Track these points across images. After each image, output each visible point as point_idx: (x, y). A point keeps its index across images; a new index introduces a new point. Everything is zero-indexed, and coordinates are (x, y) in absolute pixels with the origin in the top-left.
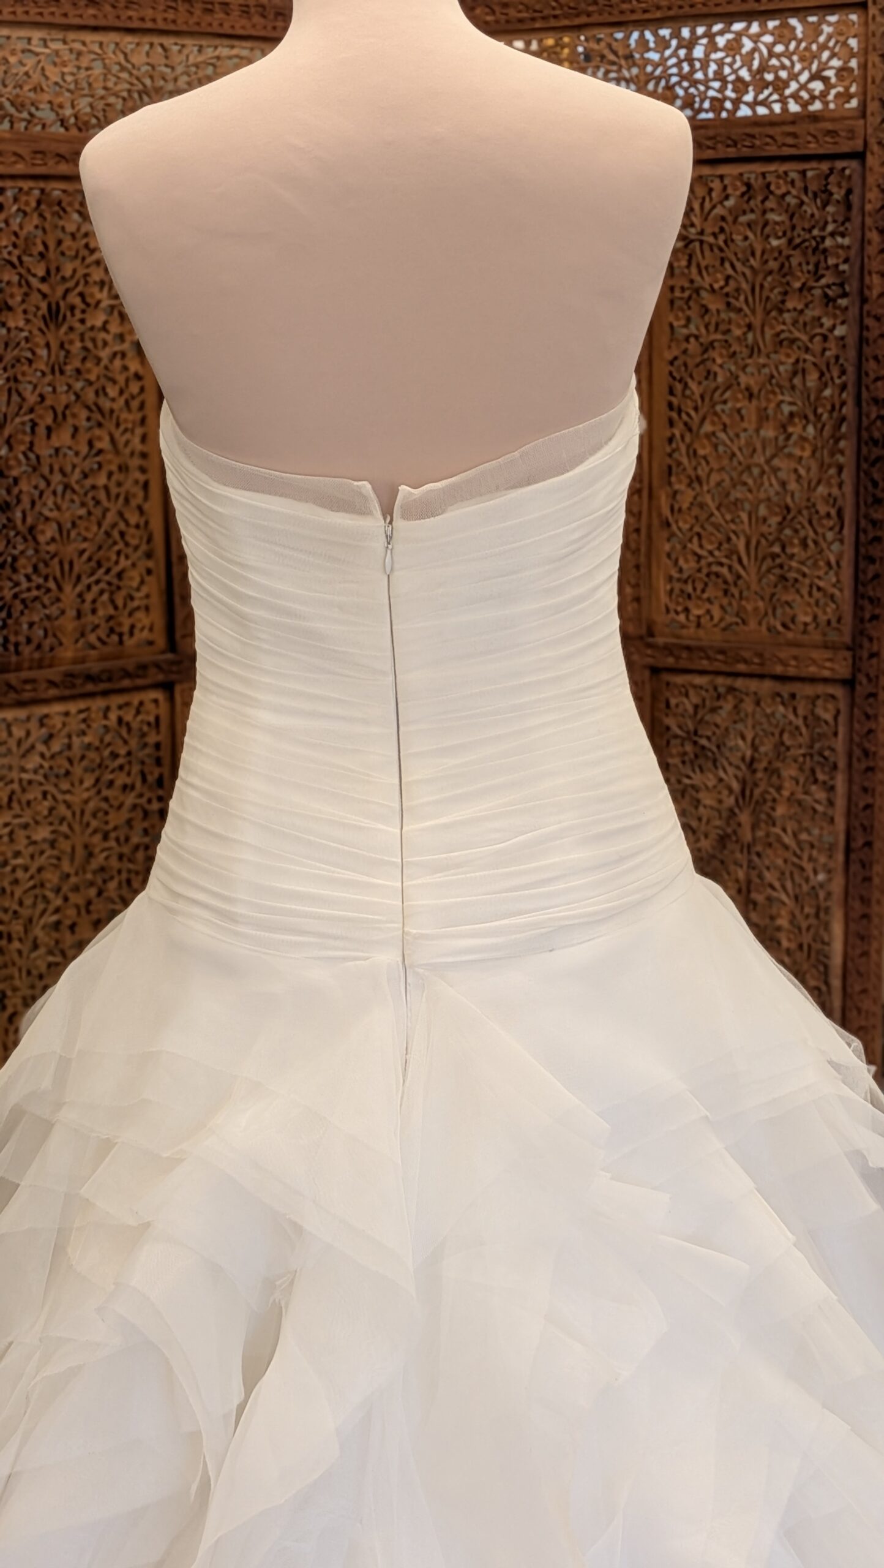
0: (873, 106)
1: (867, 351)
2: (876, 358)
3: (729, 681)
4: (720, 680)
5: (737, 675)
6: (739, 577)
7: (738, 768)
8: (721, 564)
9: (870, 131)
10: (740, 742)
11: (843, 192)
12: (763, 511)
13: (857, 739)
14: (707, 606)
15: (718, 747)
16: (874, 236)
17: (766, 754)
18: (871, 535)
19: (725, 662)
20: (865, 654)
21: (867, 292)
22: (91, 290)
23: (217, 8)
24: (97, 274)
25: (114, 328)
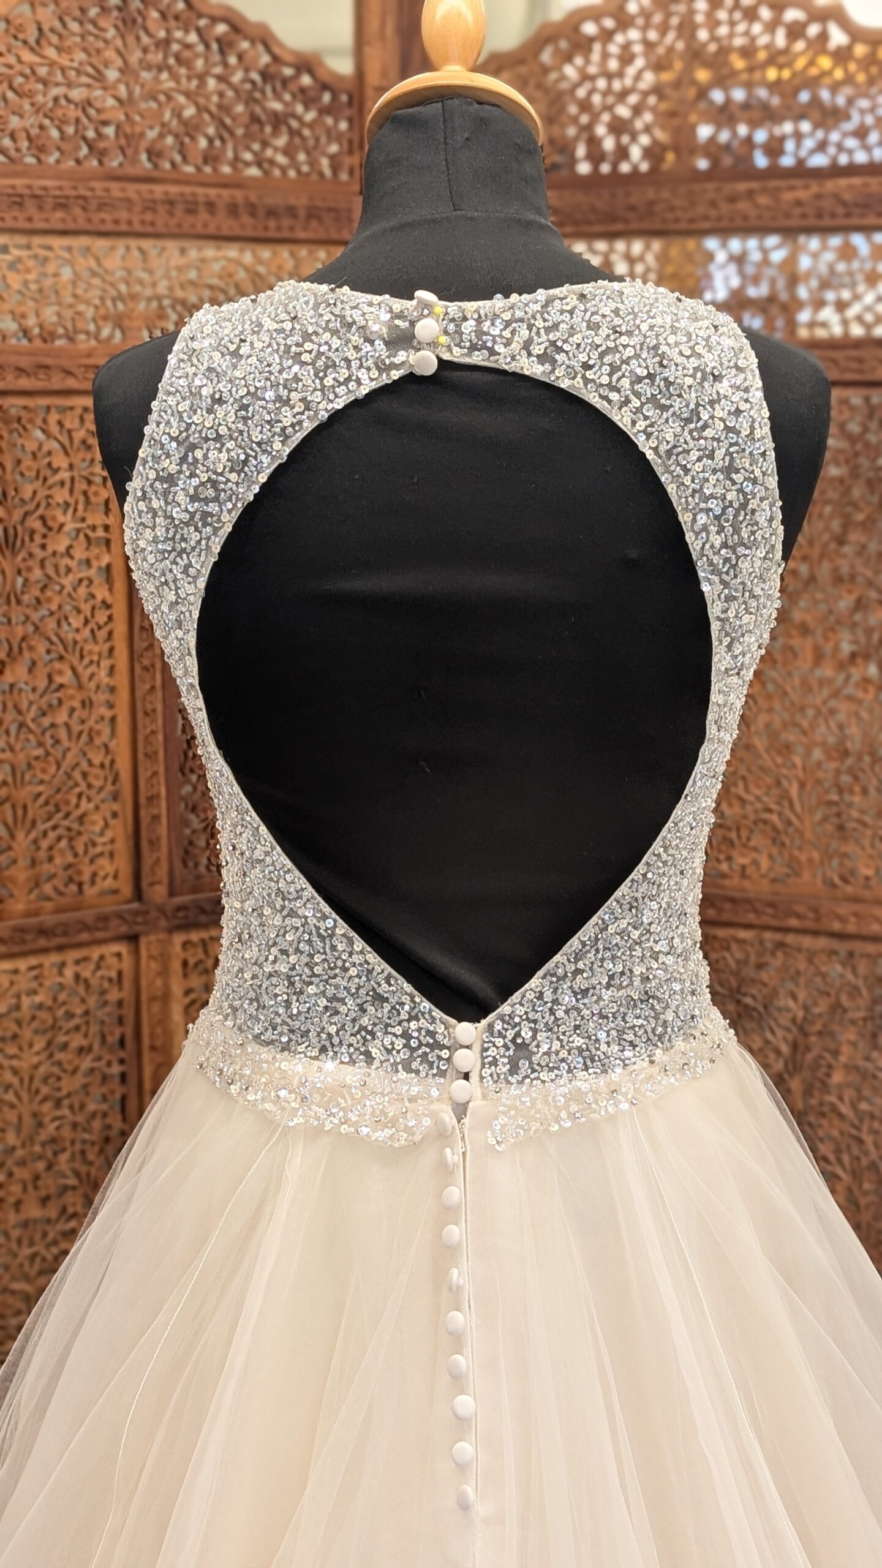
3: (778, 936)
4: (768, 935)
5: (788, 930)
6: (789, 823)
7: (788, 1030)
8: (770, 811)
10: (791, 1003)
12: (817, 754)
14: (754, 855)
15: (765, 1007)
17: (820, 1015)
19: (774, 917)
22: (54, 513)
23: (201, 208)
24: (61, 496)
25: (79, 553)
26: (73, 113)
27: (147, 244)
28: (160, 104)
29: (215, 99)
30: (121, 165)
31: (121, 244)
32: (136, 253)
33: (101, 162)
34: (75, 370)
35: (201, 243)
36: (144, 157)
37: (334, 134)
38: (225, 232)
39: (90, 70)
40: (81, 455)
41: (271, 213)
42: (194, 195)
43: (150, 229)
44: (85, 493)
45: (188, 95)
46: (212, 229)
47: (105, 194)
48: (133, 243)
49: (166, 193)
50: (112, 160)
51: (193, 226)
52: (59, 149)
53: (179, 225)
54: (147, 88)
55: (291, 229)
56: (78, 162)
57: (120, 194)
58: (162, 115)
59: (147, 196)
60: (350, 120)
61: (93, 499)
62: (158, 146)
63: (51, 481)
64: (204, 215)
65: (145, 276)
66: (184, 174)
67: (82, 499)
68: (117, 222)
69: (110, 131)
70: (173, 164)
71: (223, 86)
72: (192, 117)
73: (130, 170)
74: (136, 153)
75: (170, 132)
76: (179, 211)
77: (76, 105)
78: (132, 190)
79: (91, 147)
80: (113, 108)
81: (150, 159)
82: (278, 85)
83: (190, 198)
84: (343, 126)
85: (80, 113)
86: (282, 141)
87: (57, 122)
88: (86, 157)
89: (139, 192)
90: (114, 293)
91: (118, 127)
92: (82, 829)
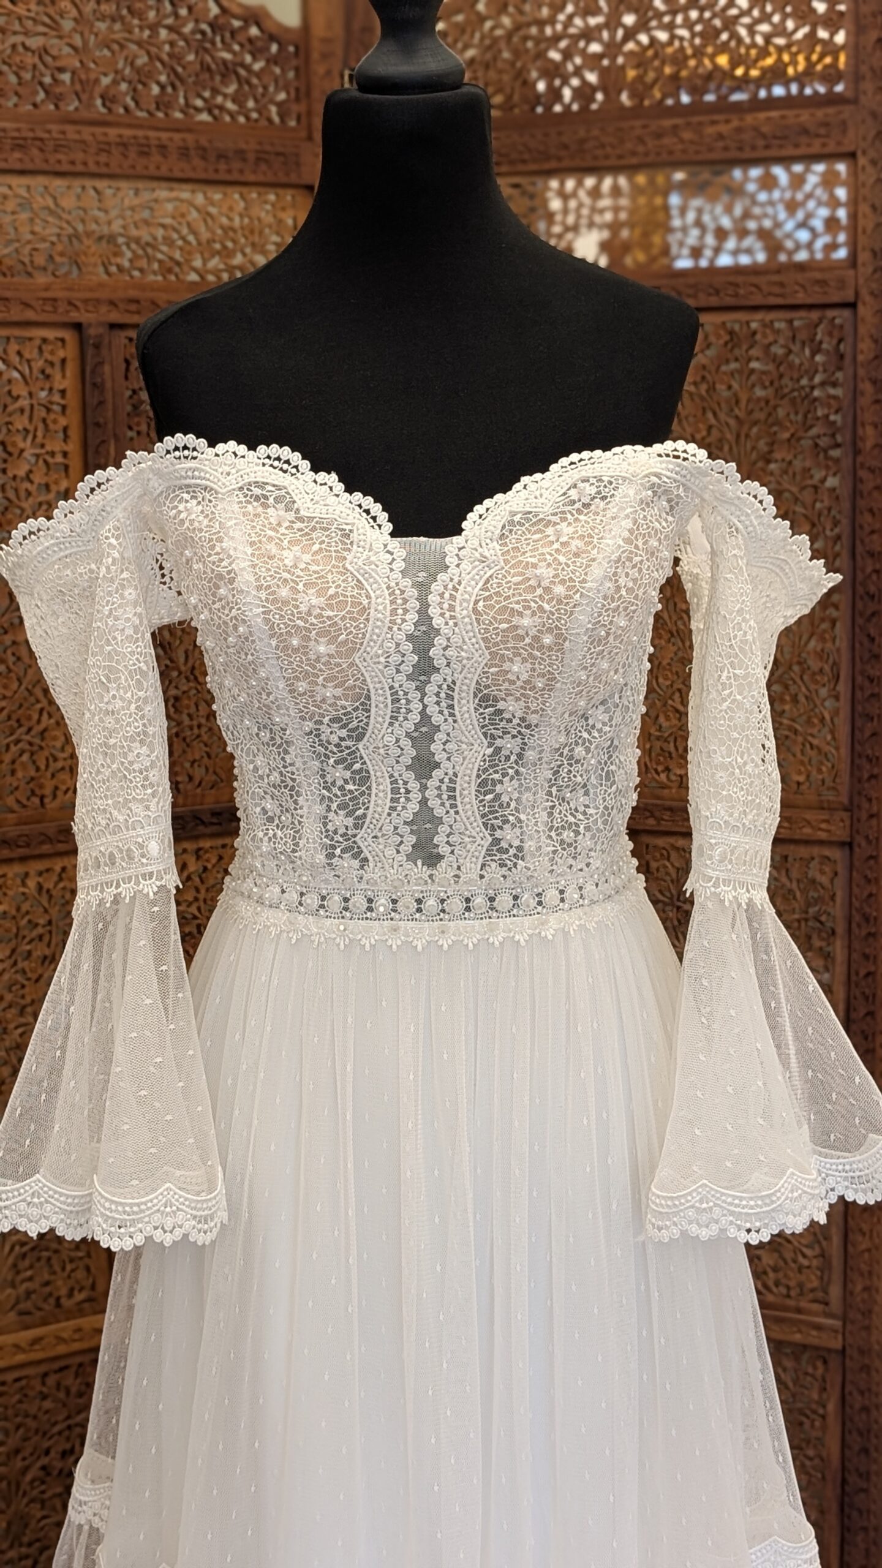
0: (864, 257)
1: (861, 503)
2: (871, 510)
9: (861, 281)
11: (835, 342)
13: (856, 904)
16: (867, 387)
18: (868, 693)
20: (864, 815)
21: (860, 444)
22: (14, 439)
23: (154, 150)
24: (21, 422)
25: (38, 478)
26: (30, 59)
27: (101, 184)
28: (113, 52)
29: (167, 48)
30: (77, 109)
31: (77, 183)
32: (92, 193)
33: (57, 106)
34: (33, 303)
35: (155, 184)
36: (99, 102)
37: (281, 83)
38: (177, 174)
39: (47, 20)
40: (39, 384)
41: (221, 156)
42: (147, 138)
43: (104, 170)
44: (44, 420)
45: (139, 44)
46: (164, 171)
47: (61, 136)
48: (89, 183)
49: (120, 136)
50: (68, 105)
51: (146, 168)
52: (16, 94)
53: (133, 167)
54: (100, 37)
55: (241, 171)
56: (35, 105)
57: (77, 137)
58: (117, 63)
59: (101, 138)
60: (297, 69)
61: (52, 426)
62: (112, 92)
63: (11, 408)
64: (156, 158)
65: (101, 214)
66: (138, 118)
67: (41, 426)
68: (73, 163)
69: (66, 77)
70: (126, 109)
71: (175, 36)
72: (145, 65)
73: (85, 114)
74: (92, 97)
75: (124, 80)
76: (132, 154)
77: (33, 52)
78: (87, 132)
79: (46, 92)
80: (69, 55)
81: (104, 105)
82: (228, 35)
83: (143, 141)
84: (291, 75)
85: (36, 60)
86: (231, 89)
87: (14, 68)
88: (43, 101)
89: (93, 135)
90: (70, 231)
91: (73, 73)
92: (43, 744)
